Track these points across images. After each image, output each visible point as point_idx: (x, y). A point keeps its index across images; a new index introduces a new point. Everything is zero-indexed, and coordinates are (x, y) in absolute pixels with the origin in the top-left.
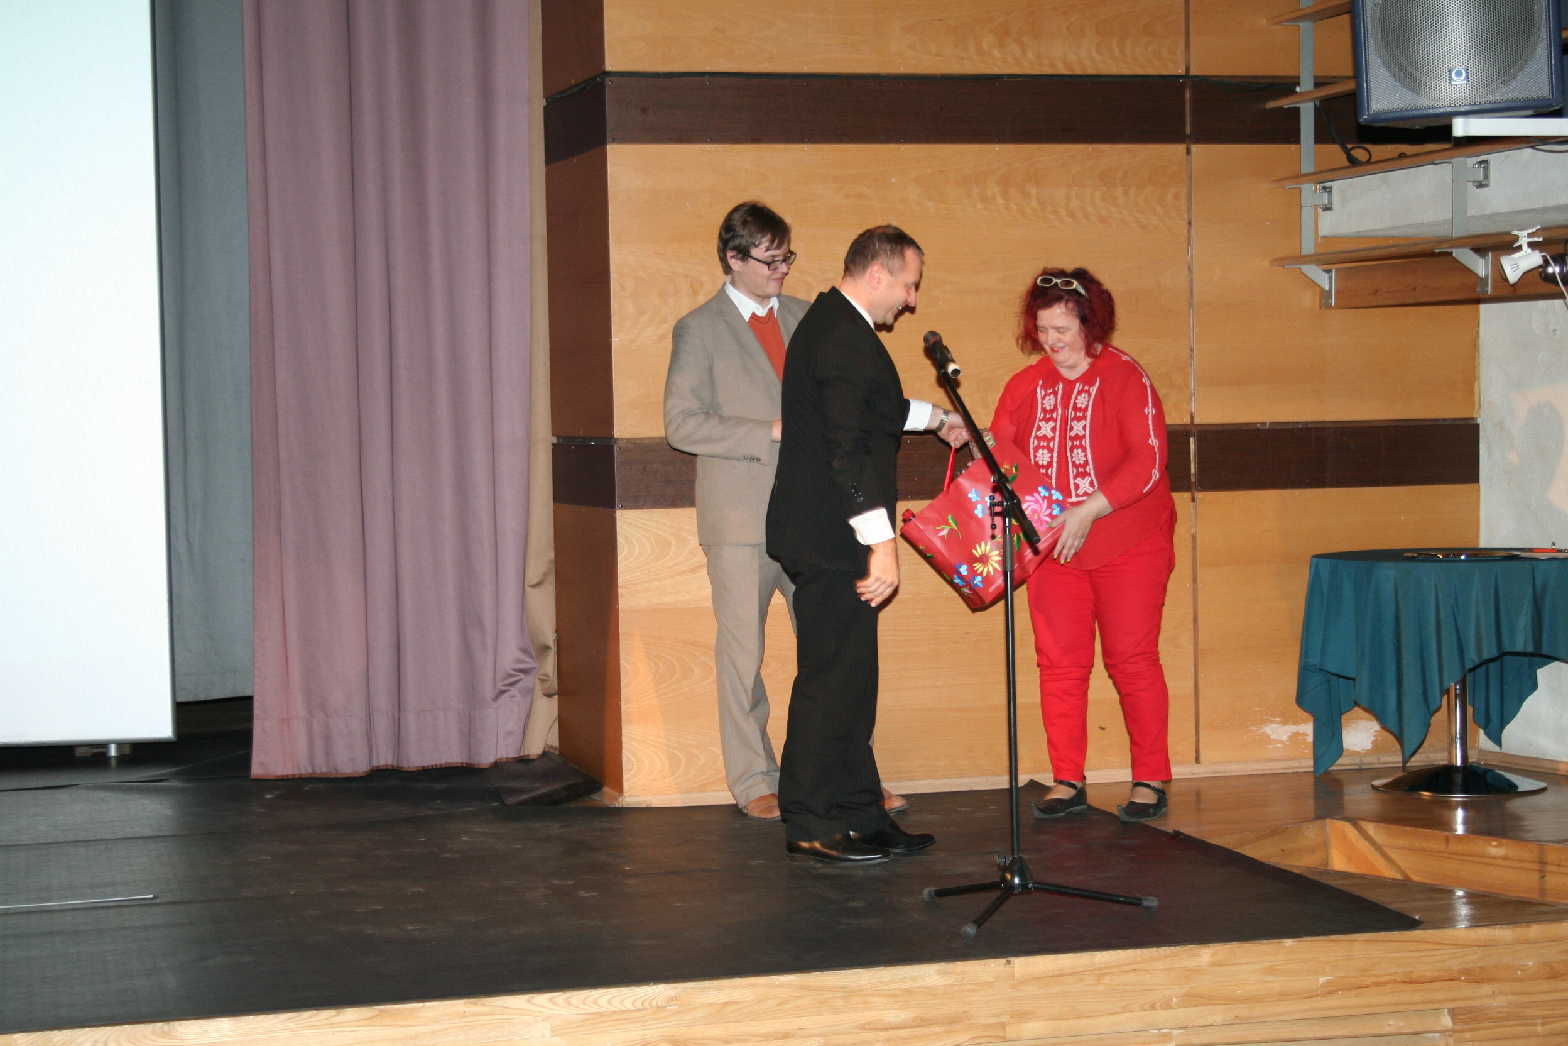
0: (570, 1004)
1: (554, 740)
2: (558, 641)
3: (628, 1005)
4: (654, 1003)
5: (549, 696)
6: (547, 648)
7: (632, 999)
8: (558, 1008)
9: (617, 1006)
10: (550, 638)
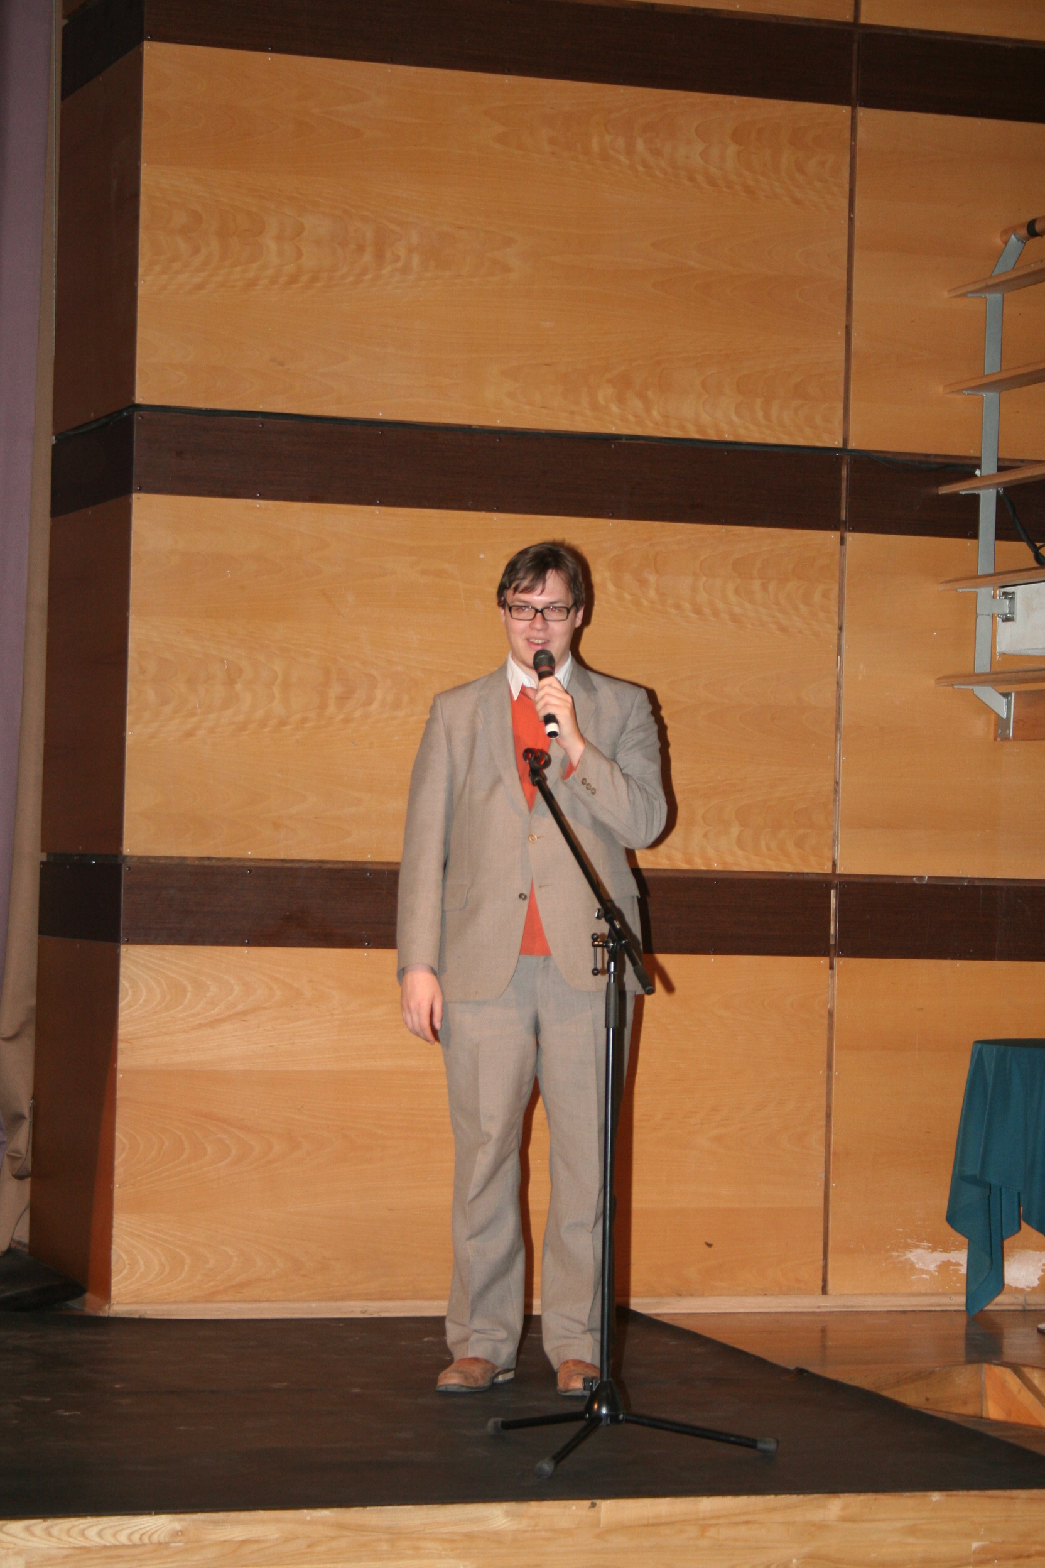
0: (50, 1535)
1: (23, 1234)
2: (35, 1110)
3: (123, 1539)
4: (155, 1538)
5: (19, 1177)
6: (21, 1117)
7: (128, 1531)
8: (35, 1539)
9: (109, 1540)
10: (25, 1106)
